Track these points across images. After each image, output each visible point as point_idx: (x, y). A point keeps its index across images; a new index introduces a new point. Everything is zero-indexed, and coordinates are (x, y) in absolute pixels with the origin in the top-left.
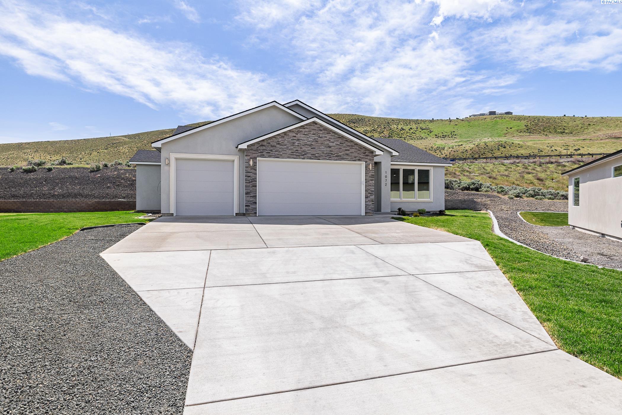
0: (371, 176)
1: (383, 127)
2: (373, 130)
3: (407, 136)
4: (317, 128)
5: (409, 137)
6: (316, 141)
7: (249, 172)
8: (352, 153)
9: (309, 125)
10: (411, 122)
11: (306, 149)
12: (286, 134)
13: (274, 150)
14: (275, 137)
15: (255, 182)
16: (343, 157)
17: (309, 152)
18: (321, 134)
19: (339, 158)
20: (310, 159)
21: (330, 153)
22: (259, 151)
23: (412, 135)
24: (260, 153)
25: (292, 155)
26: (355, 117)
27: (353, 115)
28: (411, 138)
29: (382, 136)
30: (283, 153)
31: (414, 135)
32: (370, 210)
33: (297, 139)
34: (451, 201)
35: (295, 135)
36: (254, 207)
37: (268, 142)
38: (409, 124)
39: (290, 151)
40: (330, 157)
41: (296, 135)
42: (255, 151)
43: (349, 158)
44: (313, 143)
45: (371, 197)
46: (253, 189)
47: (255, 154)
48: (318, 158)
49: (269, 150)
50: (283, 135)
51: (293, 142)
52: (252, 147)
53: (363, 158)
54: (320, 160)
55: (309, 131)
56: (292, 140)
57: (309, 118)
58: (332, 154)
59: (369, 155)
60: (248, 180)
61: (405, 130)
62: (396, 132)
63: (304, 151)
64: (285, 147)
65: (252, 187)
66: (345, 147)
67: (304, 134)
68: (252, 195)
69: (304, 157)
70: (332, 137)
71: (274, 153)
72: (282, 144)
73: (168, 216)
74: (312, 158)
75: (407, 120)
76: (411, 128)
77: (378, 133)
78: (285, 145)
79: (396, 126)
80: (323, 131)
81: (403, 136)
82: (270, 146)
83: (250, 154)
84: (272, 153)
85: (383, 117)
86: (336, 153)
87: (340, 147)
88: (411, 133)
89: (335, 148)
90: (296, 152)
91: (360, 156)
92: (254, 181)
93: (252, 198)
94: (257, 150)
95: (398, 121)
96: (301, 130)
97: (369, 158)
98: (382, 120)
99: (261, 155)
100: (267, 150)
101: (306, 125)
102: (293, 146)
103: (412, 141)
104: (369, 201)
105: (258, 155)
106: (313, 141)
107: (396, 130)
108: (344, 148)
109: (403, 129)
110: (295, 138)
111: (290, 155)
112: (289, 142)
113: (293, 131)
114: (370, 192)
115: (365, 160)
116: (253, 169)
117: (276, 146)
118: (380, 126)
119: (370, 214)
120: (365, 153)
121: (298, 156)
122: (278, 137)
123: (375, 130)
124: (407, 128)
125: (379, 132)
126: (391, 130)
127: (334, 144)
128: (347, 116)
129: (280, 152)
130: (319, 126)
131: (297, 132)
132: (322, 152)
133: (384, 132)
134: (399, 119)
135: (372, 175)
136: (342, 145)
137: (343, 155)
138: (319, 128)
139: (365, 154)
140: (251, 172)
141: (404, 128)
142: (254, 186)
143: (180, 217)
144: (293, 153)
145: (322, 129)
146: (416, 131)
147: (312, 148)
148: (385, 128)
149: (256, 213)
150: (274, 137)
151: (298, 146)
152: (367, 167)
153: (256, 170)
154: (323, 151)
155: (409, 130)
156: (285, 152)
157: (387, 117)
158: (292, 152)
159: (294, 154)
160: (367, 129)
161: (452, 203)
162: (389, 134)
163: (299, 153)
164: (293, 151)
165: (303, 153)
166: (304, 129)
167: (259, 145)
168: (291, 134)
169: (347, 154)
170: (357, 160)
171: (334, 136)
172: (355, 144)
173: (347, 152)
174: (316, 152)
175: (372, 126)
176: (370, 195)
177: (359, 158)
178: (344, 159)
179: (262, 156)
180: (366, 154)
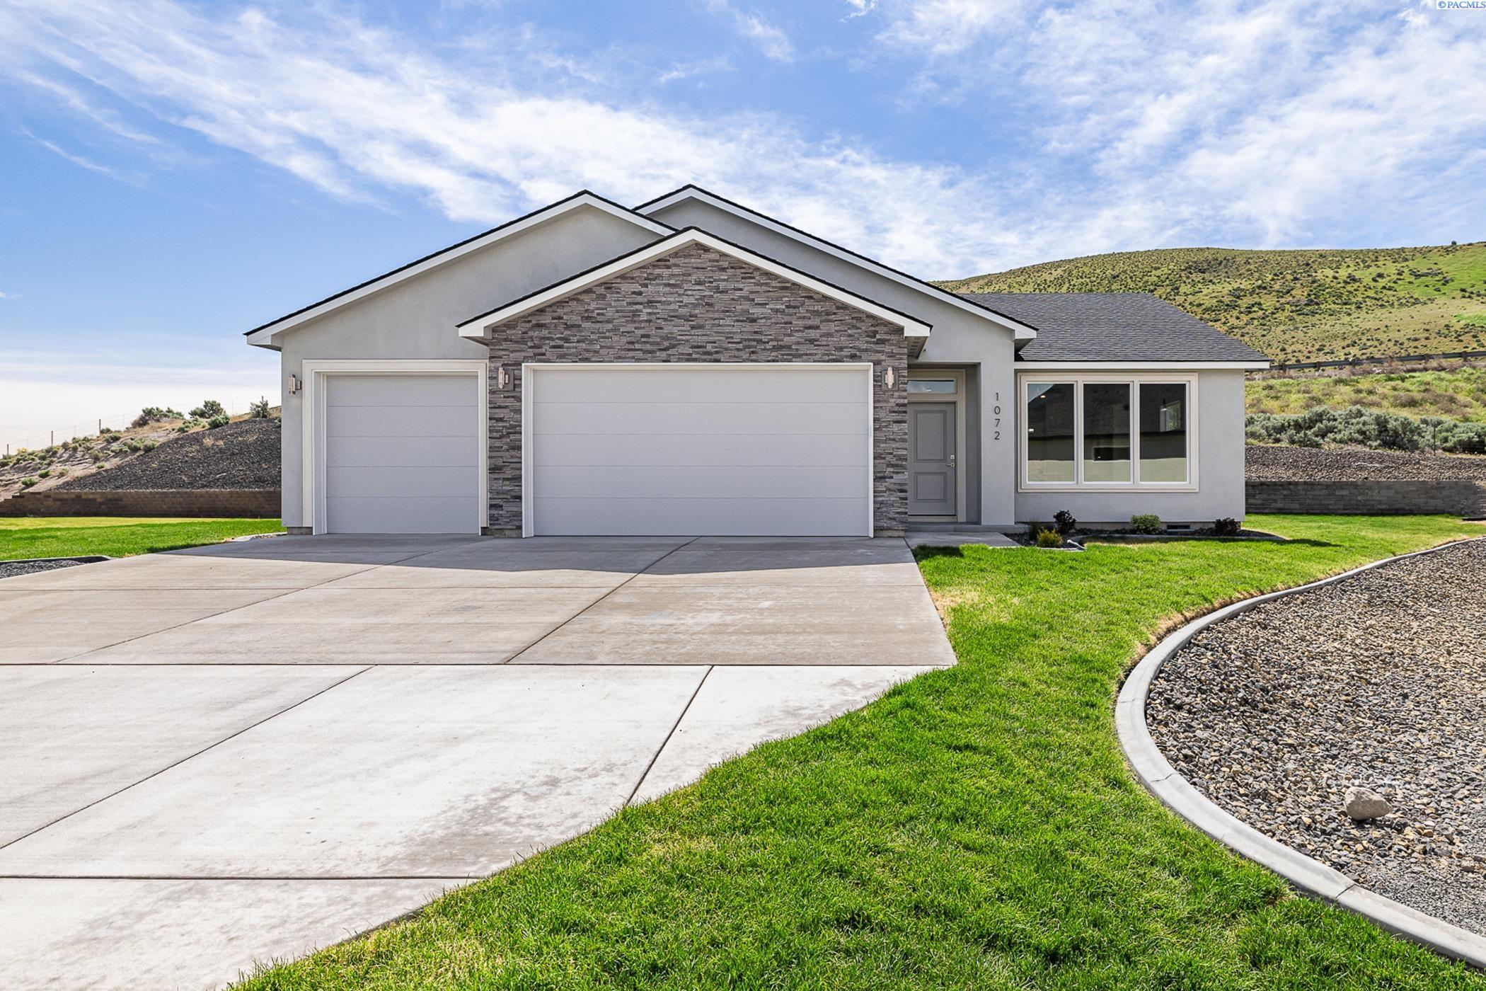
0: (896, 409)
1: (1290, 277)
2: (1259, 287)
3: (1368, 297)
4: (709, 264)
5: (1374, 301)
6: (708, 304)
7: (500, 407)
8: (829, 335)
9: (685, 256)
10: (1380, 258)
11: (675, 330)
12: (610, 288)
13: (575, 339)
14: (578, 300)
15: (517, 436)
16: (797, 350)
17: (684, 338)
18: (724, 280)
19: (785, 353)
20: (688, 360)
21: (754, 340)
22: (529, 344)
23: (1381, 295)
24: (531, 347)
25: (629, 350)
26: (1206, 255)
27: (1199, 250)
28: (1380, 303)
29: (1288, 303)
30: (602, 347)
31: (1391, 292)
32: (894, 519)
33: (646, 300)
34: (1389, 487)
35: (640, 288)
36: (515, 509)
37: (555, 315)
38: (1373, 264)
39: (624, 340)
40: (753, 352)
41: (643, 289)
42: (517, 342)
43: (820, 351)
44: (697, 311)
45: (895, 476)
46: (512, 457)
47: (517, 351)
48: (715, 356)
49: (558, 339)
50: (601, 290)
51: (631, 311)
52: (508, 332)
53: (866, 350)
54: (718, 361)
55: (684, 275)
56: (630, 304)
57: (680, 229)
58: (760, 341)
59: (888, 340)
60: (498, 431)
61: (1360, 280)
62: (1331, 287)
63: (667, 338)
64: (610, 326)
65: (508, 450)
66: (804, 318)
67: (669, 285)
68: (509, 473)
69: (670, 355)
70: (758, 288)
71: (572, 347)
72: (599, 318)
73: (301, 534)
74: (694, 356)
75: (1369, 251)
76: (1380, 276)
77: (1274, 293)
78: (608, 322)
79: (1330, 273)
80: (730, 272)
81: (1354, 300)
82: (561, 328)
83: (502, 353)
84: (568, 348)
85: (1293, 249)
86: (771, 340)
87: (787, 319)
88: (1379, 289)
89: (769, 322)
90: (643, 340)
91: (857, 344)
92: (515, 433)
93: (508, 483)
94: (522, 341)
95: (1337, 258)
96: (658, 271)
97: (887, 348)
98: (1289, 258)
99: (535, 355)
100: (552, 339)
101: (676, 253)
102: (635, 322)
103: (1384, 310)
104: (890, 490)
105: (525, 354)
106: (695, 306)
107: (1332, 284)
108: (801, 323)
109: (1354, 280)
110: (639, 299)
111: (625, 350)
112: (622, 311)
113: (633, 278)
114: (894, 461)
115: (872, 358)
116: (513, 397)
117: (580, 326)
118: (1281, 273)
119: (896, 534)
120: (875, 333)
121: (650, 352)
122: (586, 298)
123: (1265, 288)
124: (1366, 275)
125: (1278, 291)
126: (1315, 285)
127: (766, 311)
128: (1182, 254)
129: (591, 342)
130: (717, 257)
131: (646, 279)
132: (727, 338)
133: (1293, 292)
134: (1343, 251)
135: (897, 405)
136: (791, 311)
137: (798, 343)
138: (717, 261)
139: (875, 337)
140: (506, 407)
141: (1358, 275)
142: (513, 448)
143: (335, 537)
144: (633, 343)
145: (726, 265)
146: (1395, 282)
147: (693, 327)
148: (1296, 279)
149: (520, 528)
150: (574, 299)
151: (650, 321)
152: (879, 379)
153: (521, 401)
154: (730, 333)
155: (1374, 280)
156: (608, 342)
157: (1303, 249)
158: (629, 343)
159: (637, 346)
160: (1242, 287)
161: (1391, 493)
162: (1309, 295)
163: (652, 344)
164: (632, 339)
165: (666, 344)
166: (669, 267)
167: (529, 325)
168: (626, 287)
169: (812, 341)
170: (847, 357)
171: (766, 284)
172: (838, 308)
173: (813, 334)
174: (705, 338)
175: (1256, 275)
176: (892, 470)
177: (853, 352)
178: (800, 356)
179: (540, 357)
180: (878, 337)
